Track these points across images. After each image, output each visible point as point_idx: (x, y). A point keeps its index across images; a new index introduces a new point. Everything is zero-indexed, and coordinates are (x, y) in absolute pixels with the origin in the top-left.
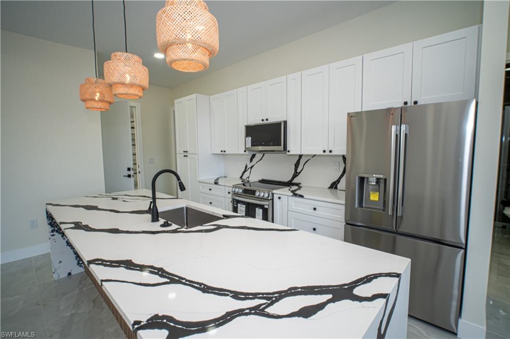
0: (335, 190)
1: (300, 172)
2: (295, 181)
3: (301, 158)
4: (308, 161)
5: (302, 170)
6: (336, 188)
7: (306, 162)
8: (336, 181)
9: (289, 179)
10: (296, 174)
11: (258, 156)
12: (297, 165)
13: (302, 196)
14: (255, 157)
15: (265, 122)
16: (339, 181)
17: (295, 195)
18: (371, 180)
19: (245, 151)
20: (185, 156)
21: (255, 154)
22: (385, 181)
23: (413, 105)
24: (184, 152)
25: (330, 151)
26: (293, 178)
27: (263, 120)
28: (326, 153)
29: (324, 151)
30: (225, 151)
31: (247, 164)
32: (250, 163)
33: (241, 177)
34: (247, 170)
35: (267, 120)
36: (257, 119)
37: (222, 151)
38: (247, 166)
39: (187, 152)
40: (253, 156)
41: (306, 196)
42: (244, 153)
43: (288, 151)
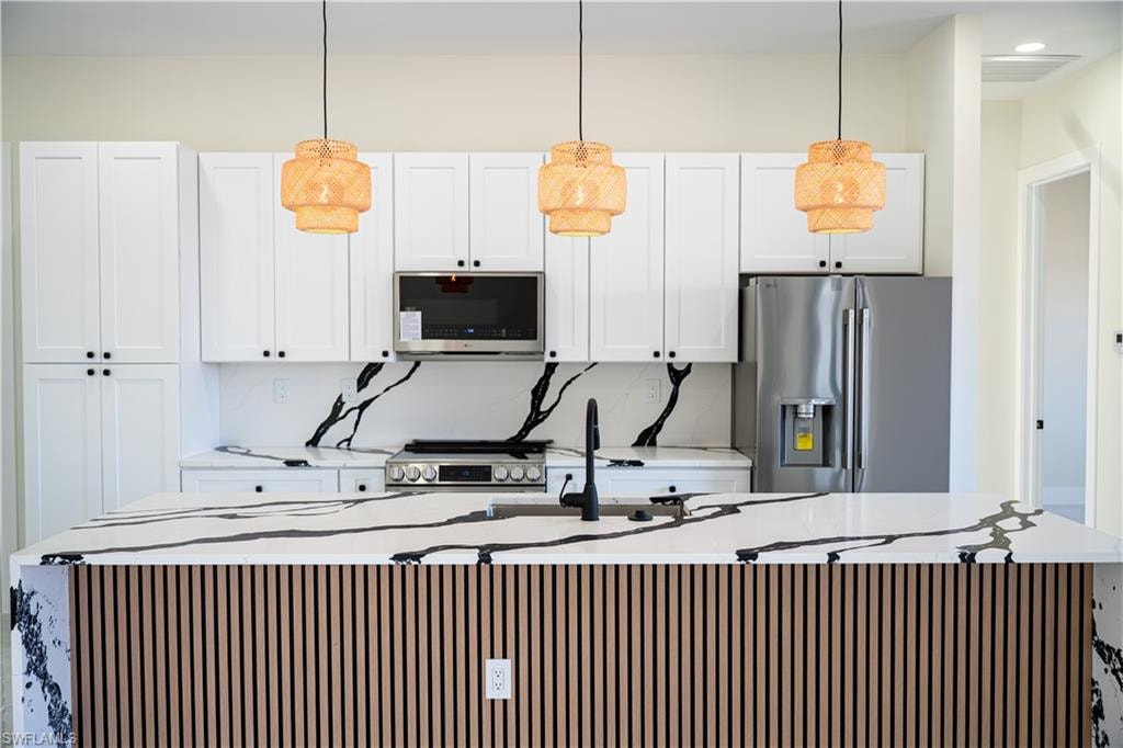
0: (652, 448)
1: (549, 411)
2: (533, 436)
3: (553, 372)
4: (574, 379)
5: (555, 405)
6: (653, 443)
7: (569, 383)
8: (653, 427)
9: (515, 433)
10: (536, 417)
11: (393, 370)
12: (539, 393)
13: (638, 464)
14: (380, 373)
15: (469, 269)
16: (658, 426)
17: (618, 463)
18: (803, 409)
19: (385, 354)
20: (91, 372)
21: (382, 364)
22: (827, 411)
23: (833, 269)
24: (90, 355)
25: (672, 354)
26: (528, 427)
27: (461, 263)
28: (660, 359)
29: (657, 354)
30: (282, 354)
31: (341, 396)
32: (359, 390)
33: (314, 442)
34: (341, 415)
35: (477, 264)
36: (438, 260)
37: (266, 354)
38: (343, 404)
39: (107, 356)
40: (372, 369)
41: (647, 463)
42: (380, 359)
43: (553, 354)
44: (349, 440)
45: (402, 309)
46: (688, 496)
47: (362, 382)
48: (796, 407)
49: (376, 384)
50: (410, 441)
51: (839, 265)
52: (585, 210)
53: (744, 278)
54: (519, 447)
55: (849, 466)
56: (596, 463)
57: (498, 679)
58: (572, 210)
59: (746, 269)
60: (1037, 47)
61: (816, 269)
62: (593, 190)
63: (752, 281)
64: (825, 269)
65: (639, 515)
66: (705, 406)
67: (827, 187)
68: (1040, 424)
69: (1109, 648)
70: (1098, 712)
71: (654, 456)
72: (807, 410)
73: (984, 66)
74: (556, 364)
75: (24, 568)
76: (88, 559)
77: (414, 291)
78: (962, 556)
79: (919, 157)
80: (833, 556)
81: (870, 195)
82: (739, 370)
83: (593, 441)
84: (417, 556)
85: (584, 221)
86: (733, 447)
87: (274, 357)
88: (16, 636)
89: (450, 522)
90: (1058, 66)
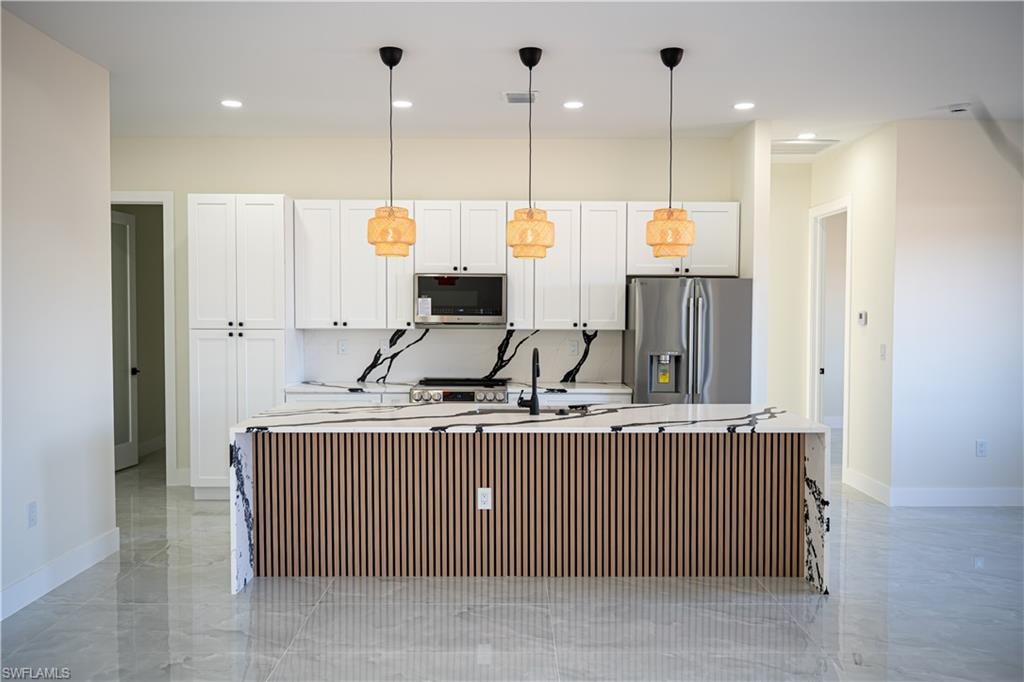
0: (572, 383)
1: (509, 360)
2: (499, 375)
3: (511, 335)
4: (524, 340)
5: (513, 356)
6: (573, 380)
7: (521, 343)
8: (573, 370)
9: (487, 374)
10: (501, 364)
11: (413, 334)
12: (502, 349)
13: (563, 391)
14: (404, 336)
15: (460, 272)
16: (577, 369)
17: (552, 391)
18: (663, 358)
19: (409, 324)
20: (231, 335)
21: (405, 330)
22: (678, 359)
23: (684, 273)
24: (231, 324)
25: (585, 325)
26: (496, 370)
27: (455, 269)
28: (577, 328)
29: (575, 325)
30: (345, 324)
31: (379, 350)
32: (391, 346)
33: (362, 379)
34: (380, 361)
35: (465, 269)
36: (441, 266)
37: (336, 324)
38: (381, 355)
39: (241, 324)
40: (399, 333)
41: (569, 390)
42: (405, 327)
43: (512, 325)
44: (384, 378)
45: (420, 296)
46: (590, 405)
47: (393, 342)
48: (659, 356)
49: (401, 343)
50: (422, 378)
51: (687, 270)
52: (531, 245)
53: (629, 278)
54: (489, 382)
55: (690, 392)
56: (538, 390)
57: (485, 499)
58: (526, 245)
59: (630, 273)
60: (811, 136)
61: (673, 273)
62: (537, 235)
63: (633, 280)
64: (678, 273)
65: (562, 412)
66: (605, 357)
67: (664, 233)
68: (822, 371)
69: (811, 481)
70: (807, 517)
71: (574, 387)
72: (665, 359)
73: (773, 146)
74: (514, 331)
75: (237, 434)
76: (270, 430)
77: (426, 285)
78: (729, 429)
79: (736, 204)
80: (661, 429)
81: (686, 238)
82: (627, 334)
83: (536, 372)
84: (444, 429)
85: (532, 251)
86: (623, 383)
87: (340, 326)
88: (233, 470)
89: (457, 415)
90: (827, 146)
